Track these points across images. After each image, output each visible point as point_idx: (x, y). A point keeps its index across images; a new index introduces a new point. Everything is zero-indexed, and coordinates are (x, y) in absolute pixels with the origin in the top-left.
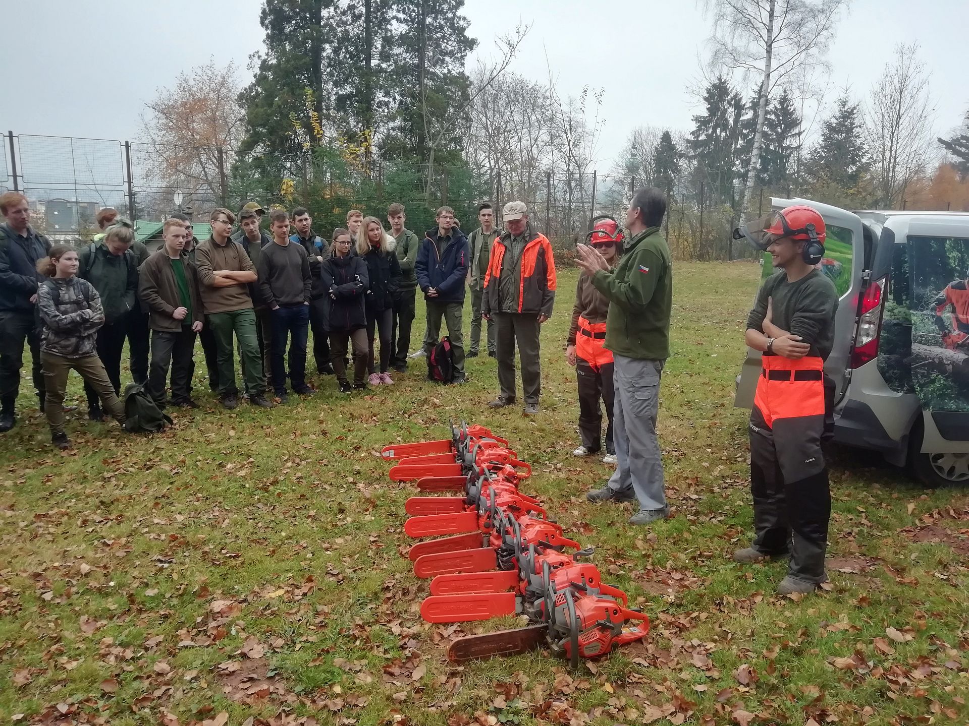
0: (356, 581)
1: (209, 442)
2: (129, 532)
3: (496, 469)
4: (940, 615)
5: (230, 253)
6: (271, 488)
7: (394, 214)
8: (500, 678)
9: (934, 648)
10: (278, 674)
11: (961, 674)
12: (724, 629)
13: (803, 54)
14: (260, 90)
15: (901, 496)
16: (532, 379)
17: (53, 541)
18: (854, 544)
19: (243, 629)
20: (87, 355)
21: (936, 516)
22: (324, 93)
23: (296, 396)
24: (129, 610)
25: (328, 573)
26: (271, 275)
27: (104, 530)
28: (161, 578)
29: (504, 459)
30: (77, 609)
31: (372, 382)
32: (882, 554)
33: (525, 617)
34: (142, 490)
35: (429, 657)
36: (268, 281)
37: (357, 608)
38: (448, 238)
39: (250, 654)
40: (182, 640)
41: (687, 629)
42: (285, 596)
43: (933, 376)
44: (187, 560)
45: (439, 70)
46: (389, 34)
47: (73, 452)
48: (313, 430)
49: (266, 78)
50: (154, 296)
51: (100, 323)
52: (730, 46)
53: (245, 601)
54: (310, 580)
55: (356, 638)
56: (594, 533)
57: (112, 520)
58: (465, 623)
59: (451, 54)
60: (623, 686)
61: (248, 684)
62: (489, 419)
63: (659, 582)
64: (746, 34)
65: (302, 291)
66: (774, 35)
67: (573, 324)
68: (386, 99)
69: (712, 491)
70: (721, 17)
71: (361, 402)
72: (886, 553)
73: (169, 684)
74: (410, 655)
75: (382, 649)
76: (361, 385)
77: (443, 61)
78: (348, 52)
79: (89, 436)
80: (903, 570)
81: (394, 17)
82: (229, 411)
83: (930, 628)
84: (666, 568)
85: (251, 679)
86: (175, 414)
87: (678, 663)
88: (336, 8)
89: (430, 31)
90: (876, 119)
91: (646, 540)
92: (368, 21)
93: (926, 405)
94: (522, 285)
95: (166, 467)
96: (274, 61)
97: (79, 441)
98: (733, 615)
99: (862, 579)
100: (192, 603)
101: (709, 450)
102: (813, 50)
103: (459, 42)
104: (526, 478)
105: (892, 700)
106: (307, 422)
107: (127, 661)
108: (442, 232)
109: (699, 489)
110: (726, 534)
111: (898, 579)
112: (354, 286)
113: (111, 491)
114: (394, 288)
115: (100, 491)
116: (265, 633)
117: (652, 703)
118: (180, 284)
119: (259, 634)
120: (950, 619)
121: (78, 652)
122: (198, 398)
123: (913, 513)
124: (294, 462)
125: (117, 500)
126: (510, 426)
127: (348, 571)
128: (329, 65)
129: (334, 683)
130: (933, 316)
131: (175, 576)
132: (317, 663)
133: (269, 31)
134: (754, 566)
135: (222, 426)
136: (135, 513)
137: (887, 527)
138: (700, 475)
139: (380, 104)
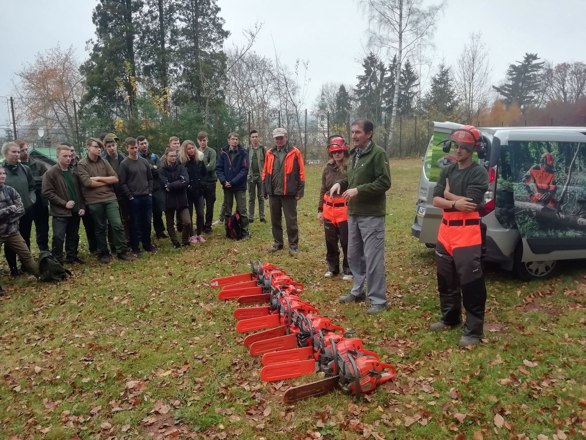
0: (214, 362)
1: (98, 285)
2: (60, 344)
3: (284, 288)
4: (548, 351)
5: (101, 166)
6: (146, 310)
7: (201, 138)
8: (316, 410)
9: (550, 369)
10: (181, 422)
11: (568, 381)
12: (436, 369)
13: (419, 39)
14: (94, 63)
15: (512, 287)
16: (293, 233)
17: (11, 354)
18: (493, 316)
19: (151, 397)
20: (14, 234)
21: (532, 296)
22: (136, 64)
23: (146, 253)
24: (73, 393)
25: (196, 358)
26: (127, 178)
27: (43, 344)
28: (89, 370)
29: (288, 282)
30: (39, 395)
31: (192, 241)
32: (510, 320)
33: (323, 373)
34: (61, 318)
35: (271, 402)
36: (126, 182)
37: (219, 377)
38: (236, 151)
39: (160, 411)
40: (113, 408)
41: (414, 371)
42: (173, 374)
43: (526, 219)
44: (103, 358)
45: (208, 50)
46: (176, 28)
47: (8, 297)
48: (163, 273)
49: (97, 56)
50: (53, 194)
51: (22, 214)
52: (378, 35)
53: (147, 380)
54: (186, 363)
55: (224, 395)
56: (349, 321)
57: (47, 338)
58: (288, 380)
59: (214, 40)
60: (388, 407)
61: (164, 430)
62: (271, 259)
63: (393, 346)
64: (387, 28)
65: (147, 188)
66: (403, 28)
67: (321, 199)
68: (175, 68)
69: (409, 292)
70: (372, 18)
71: (189, 254)
72: (511, 319)
73: (113, 435)
74: (259, 402)
75: (241, 400)
76: (187, 243)
77: (210, 45)
78: (149, 39)
79: (16, 286)
80: (523, 327)
81: (178, 18)
82: (106, 265)
83: (546, 358)
84: (394, 338)
85: (165, 427)
86: (71, 269)
87: (415, 391)
88: (141, 12)
89: (201, 26)
90: (461, 75)
91: (379, 323)
92: (161, 20)
93: (524, 235)
94: (285, 178)
95: (74, 302)
96: (103, 45)
97: (10, 290)
98: (439, 361)
99: (503, 335)
100: (114, 384)
101: (401, 269)
102: (425, 37)
103: (219, 33)
104: (301, 292)
105: (536, 399)
106: (158, 268)
107: (81, 424)
108: (231, 148)
109: (401, 291)
110: (422, 316)
111: (522, 333)
112: (181, 183)
113: (41, 320)
114: (204, 183)
115: (34, 320)
116: (166, 398)
117: (407, 415)
118: (70, 187)
119: (162, 399)
120: (554, 352)
121: (47, 422)
122: (83, 258)
123: (520, 296)
124: (156, 293)
125: (47, 325)
126: (284, 262)
127: (208, 356)
128: (138, 48)
129: (218, 423)
130: (524, 185)
131: (99, 369)
132: (205, 412)
133: (98, 27)
134: (443, 332)
135: (104, 274)
136: (61, 332)
137: (508, 305)
138: (400, 283)
139: (171, 71)
